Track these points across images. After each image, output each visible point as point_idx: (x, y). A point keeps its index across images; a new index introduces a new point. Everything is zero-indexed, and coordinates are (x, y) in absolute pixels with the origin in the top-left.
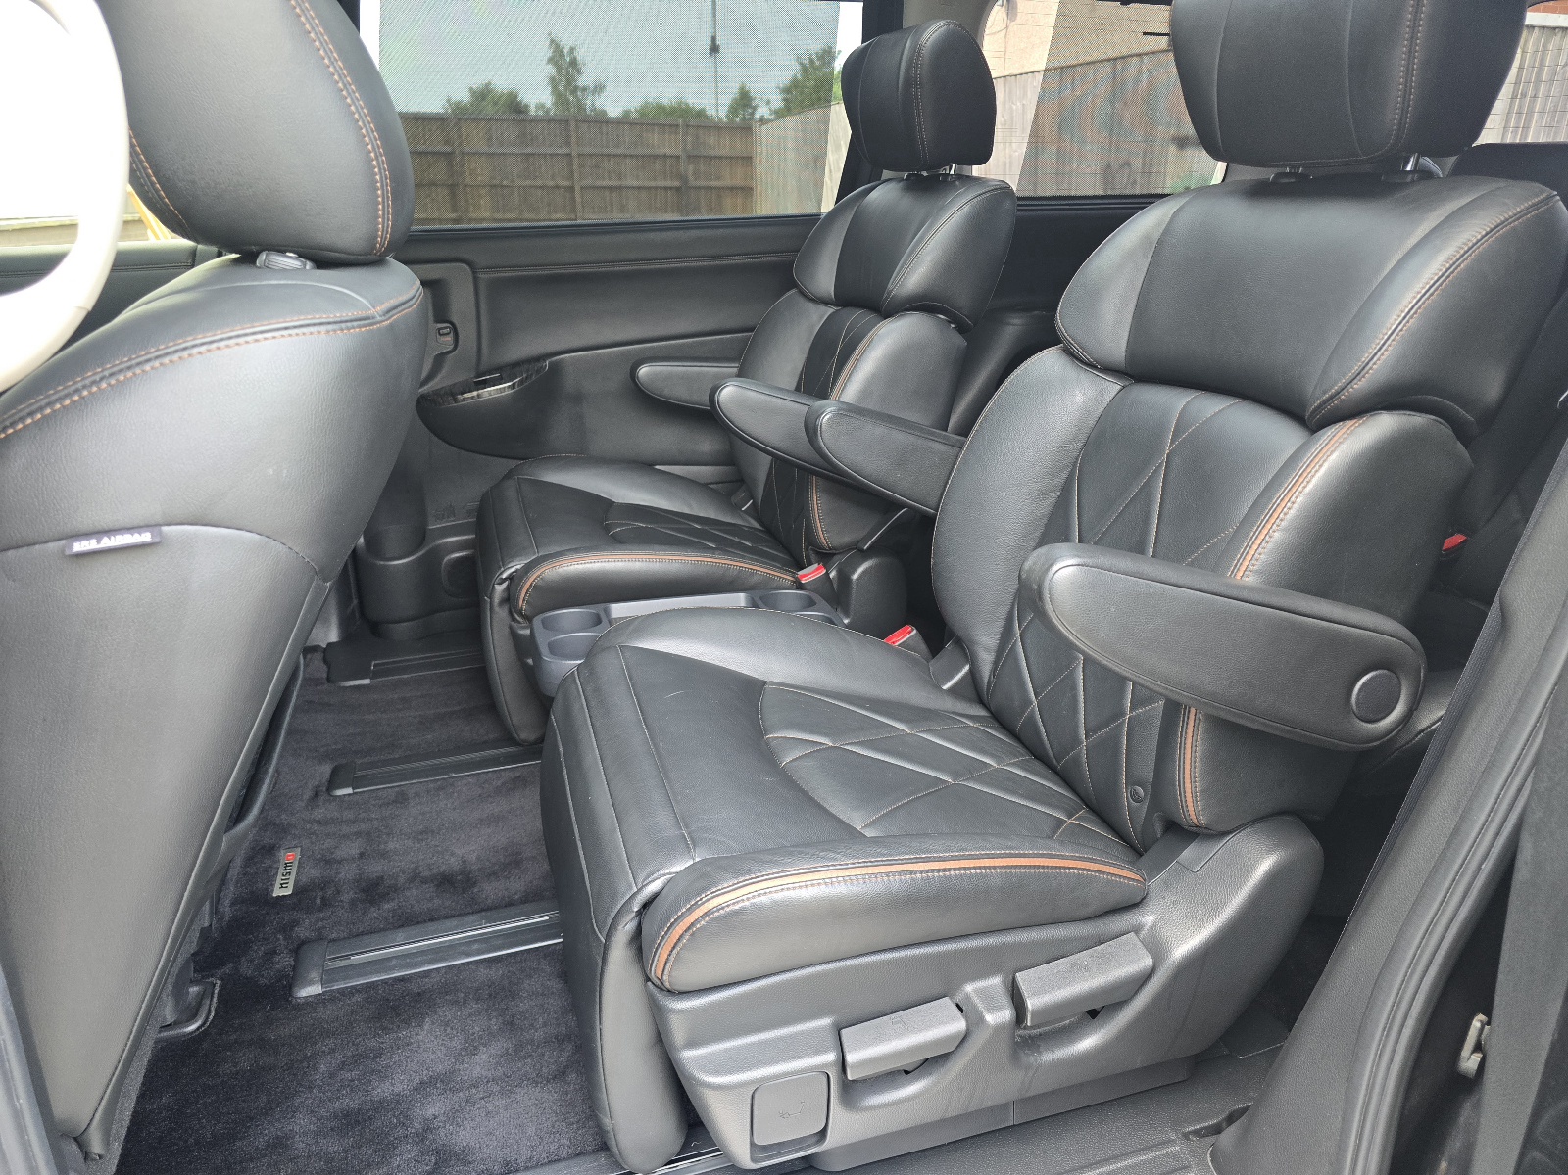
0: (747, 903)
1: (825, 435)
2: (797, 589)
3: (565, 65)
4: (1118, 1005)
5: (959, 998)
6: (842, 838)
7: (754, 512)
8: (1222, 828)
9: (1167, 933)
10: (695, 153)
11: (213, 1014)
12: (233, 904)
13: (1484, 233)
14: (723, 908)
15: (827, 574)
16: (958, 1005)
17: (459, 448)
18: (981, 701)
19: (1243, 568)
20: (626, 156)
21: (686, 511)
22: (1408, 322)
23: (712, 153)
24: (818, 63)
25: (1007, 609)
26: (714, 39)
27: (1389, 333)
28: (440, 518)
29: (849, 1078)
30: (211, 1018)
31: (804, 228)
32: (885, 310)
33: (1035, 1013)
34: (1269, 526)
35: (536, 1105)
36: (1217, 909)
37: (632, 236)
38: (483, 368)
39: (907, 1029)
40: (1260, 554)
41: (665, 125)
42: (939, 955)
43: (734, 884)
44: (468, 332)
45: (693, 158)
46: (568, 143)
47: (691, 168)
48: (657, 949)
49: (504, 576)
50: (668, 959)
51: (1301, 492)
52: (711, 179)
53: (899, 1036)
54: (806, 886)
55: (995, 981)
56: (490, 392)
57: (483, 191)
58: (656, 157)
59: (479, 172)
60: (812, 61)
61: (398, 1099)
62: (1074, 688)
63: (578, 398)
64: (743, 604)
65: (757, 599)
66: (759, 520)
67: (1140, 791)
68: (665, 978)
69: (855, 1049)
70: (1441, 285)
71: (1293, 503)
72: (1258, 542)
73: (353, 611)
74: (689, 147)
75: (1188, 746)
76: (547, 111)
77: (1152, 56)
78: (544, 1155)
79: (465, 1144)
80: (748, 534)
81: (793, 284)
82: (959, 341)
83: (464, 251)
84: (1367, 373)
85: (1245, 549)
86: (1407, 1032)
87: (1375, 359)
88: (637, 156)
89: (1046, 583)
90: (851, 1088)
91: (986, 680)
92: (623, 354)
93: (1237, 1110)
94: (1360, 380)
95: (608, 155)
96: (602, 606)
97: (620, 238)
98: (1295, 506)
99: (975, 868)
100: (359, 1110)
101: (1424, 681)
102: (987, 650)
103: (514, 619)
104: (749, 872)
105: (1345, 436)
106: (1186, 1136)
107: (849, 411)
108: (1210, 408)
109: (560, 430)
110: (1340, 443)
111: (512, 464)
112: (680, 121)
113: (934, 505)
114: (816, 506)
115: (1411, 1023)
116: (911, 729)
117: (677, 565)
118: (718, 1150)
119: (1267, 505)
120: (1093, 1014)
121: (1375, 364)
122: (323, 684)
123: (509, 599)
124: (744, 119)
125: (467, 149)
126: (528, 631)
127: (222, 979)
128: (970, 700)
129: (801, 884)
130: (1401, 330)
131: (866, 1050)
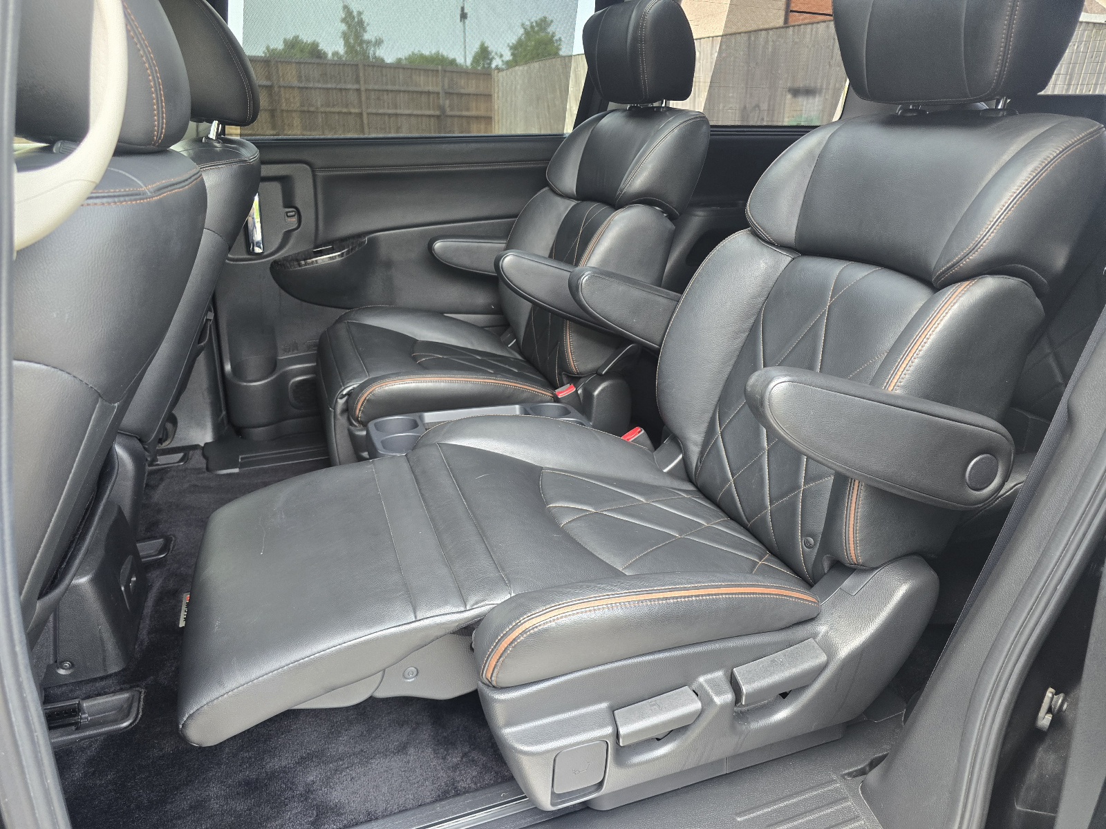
0: (553, 624)
1: (584, 291)
2: (555, 402)
3: (354, 25)
4: (802, 689)
5: (694, 686)
6: (611, 576)
7: (518, 348)
8: (873, 565)
9: (836, 639)
10: (451, 91)
11: (141, 714)
12: (149, 633)
13: (1058, 152)
14: (536, 627)
15: (577, 391)
16: (694, 691)
17: (301, 300)
18: (690, 480)
19: (893, 384)
20: (400, 91)
21: (469, 346)
22: (1007, 213)
23: (462, 91)
24: (536, 29)
25: (710, 415)
26: (463, 9)
27: (995, 220)
28: (286, 351)
29: (621, 744)
30: (140, 716)
31: (553, 144)
32: (616, 202)
33: (748, 695)
34: (911, 355)
35: (387, 771)
36: (871, 619)
37: (428, 147)
38: (319, 241)
39: (661, 710)
40: (905, 375)
41: (428, 70)
42: (683, 656)
43: (543, 610)
44: (308, 215)
45: (449, 94)
46: (358, 82)
47: (447, 102)
48: (488, 658)
49: (344, 392)
50: (496, 665)
51: (933, 331)
52: (461, 110)
53: (655, 714)
54: (594, 610)
55: (719, 674)
56: (323, 259)
57: (294, 114)
58: (421, 93)
59: (292, 101)
60: (532, 27)
61: (284, 770)
62: (761, 469)
63: (389, 264)
64: (518, 413)
65: (528, 409)
66: (521, 353)
67: (811, 540)
68: (493, 679)
69: (625, 724)
70: (1030, 187)
71: (928, 339)
72: (904, 366)
73: (222, 419)
74: (446, 86)
75: (853, 508)
76: (340, 57)
77: (774, 30)
78: (395, 807)
79: (337, 801)
80: (515, 363)
81: (546, 184)
82: (670, 225)
83: (305, 155)
84: (979, 248)
85: (894, 371)
86: (1004, 701)
87: (985, 238)
88: (408, 92)
89: (767, 394)
90: (621, 750)
91: (694, 465)
92: (421, 232)
93: (876, 758)
94: (974, 253)
95: (387, 91)
96: (418, 414)
97: (420, 148)
98: (930, 340)
99: (715, 595)
100: (257, 779)
101: (1013, 461)
102: (696, 444)
103: (351, 424)
104: (553, 601)
105: (963, 292)
106: (843, 776)
107: (602, 274)
108: (858, 274)
109: (376, 287)
110: (960, 297)
111: (343, 312)
112: (440, 68)
113: (658, 342)
114: (569, 343)
115: (1007, 695)
116: (647, 500)
117: (470, 385)
118: (525, 797)
119: (909, 340)
120: (784, 695)
121: (984, 242)
122: (204, 472)
123: (348, 410)
124: (484, 67)
125: (282, 83)
126: (364, 433)
127: (146, 688)
128: (683, 480)
129: (591, 608)
130: (1003, 219)
131: (632, 725)
